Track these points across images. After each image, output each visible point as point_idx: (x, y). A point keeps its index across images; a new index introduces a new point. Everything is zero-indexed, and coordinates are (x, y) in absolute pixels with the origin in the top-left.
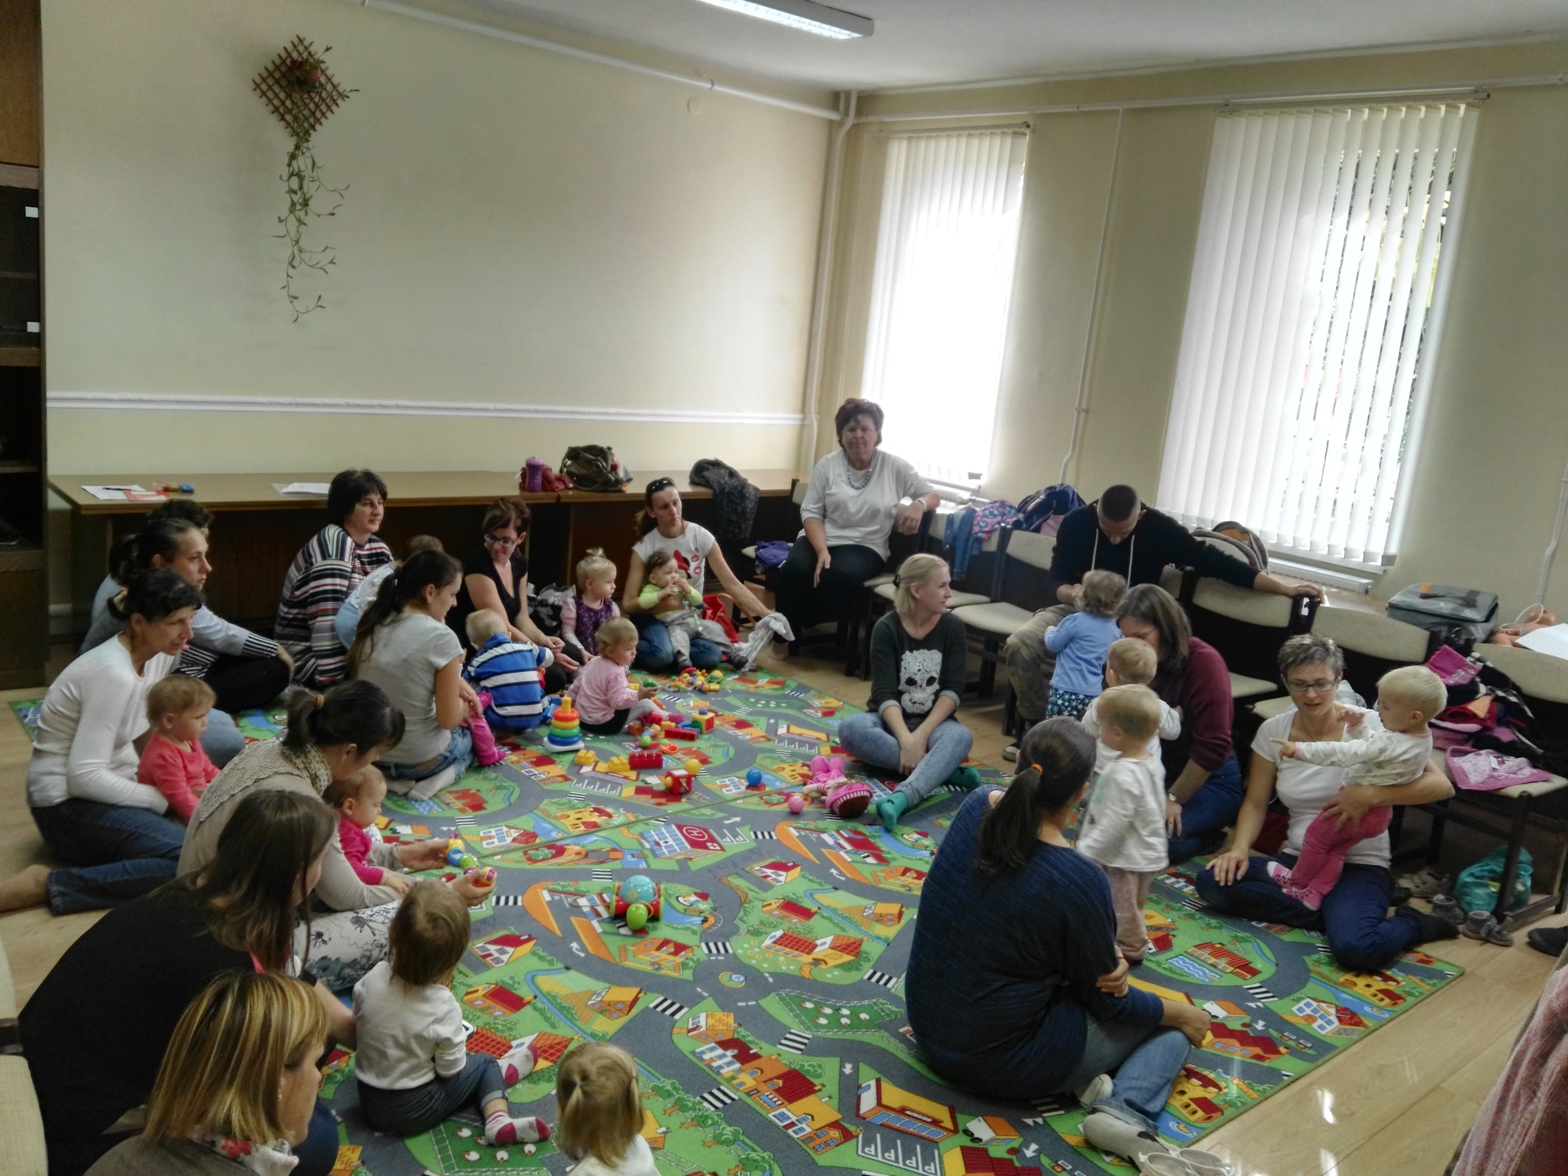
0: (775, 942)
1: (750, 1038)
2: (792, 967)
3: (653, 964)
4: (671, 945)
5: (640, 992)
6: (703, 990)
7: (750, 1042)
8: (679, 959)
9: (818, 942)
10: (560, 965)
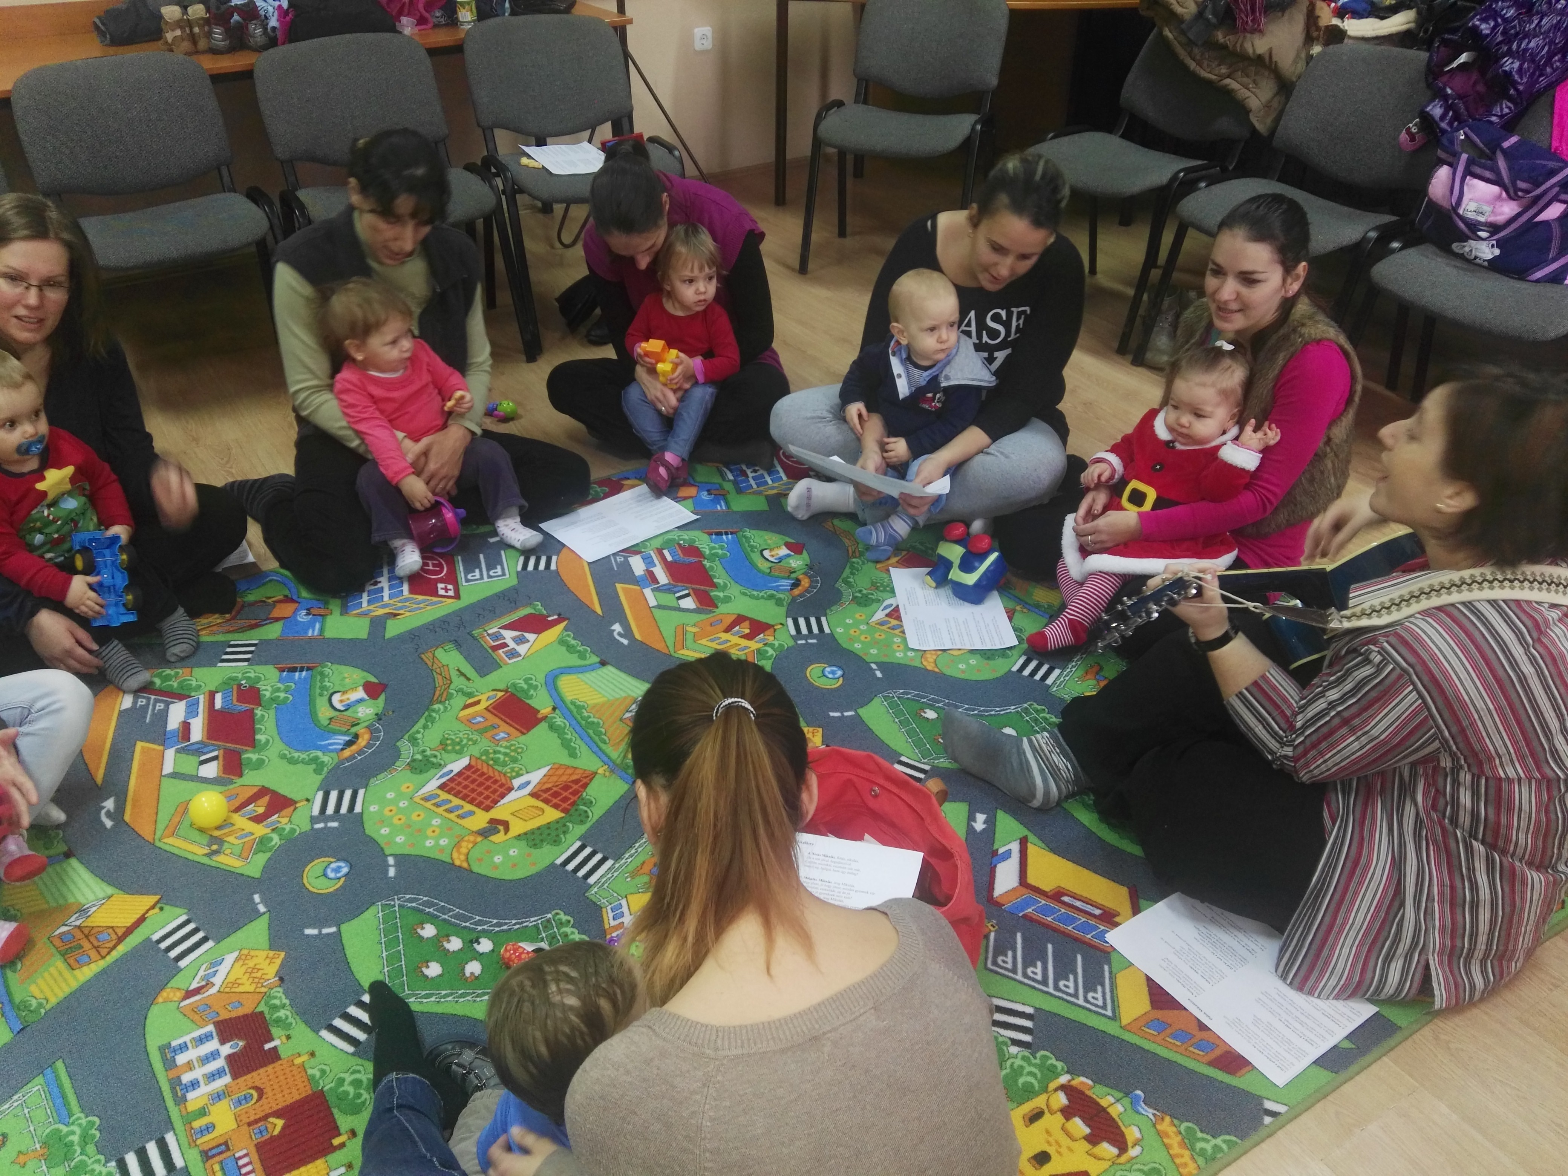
0: (442, 787)
1: (282, 1013)
2: (443, 842)
4: (266, 799)
5: (153, 907)
6: (264, 901)
7: (278, 1021)
8: (260, 830)
9: (516, 783)
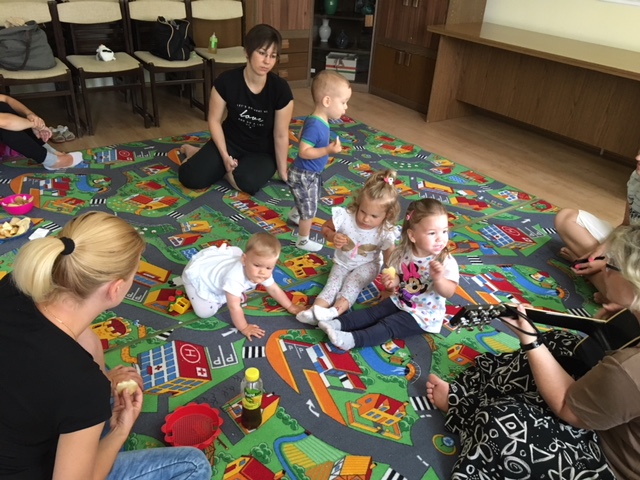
3: (376, 425)
10: (301, 430)
